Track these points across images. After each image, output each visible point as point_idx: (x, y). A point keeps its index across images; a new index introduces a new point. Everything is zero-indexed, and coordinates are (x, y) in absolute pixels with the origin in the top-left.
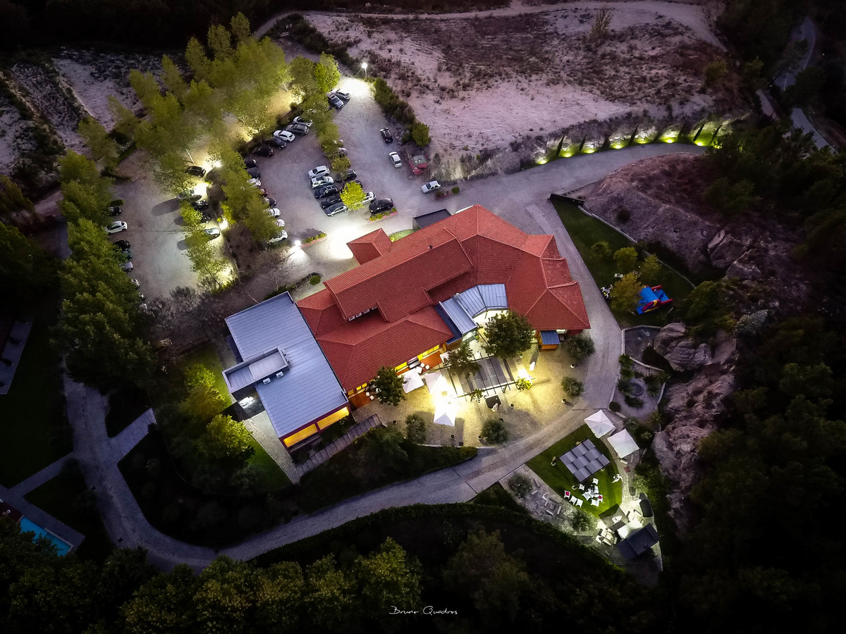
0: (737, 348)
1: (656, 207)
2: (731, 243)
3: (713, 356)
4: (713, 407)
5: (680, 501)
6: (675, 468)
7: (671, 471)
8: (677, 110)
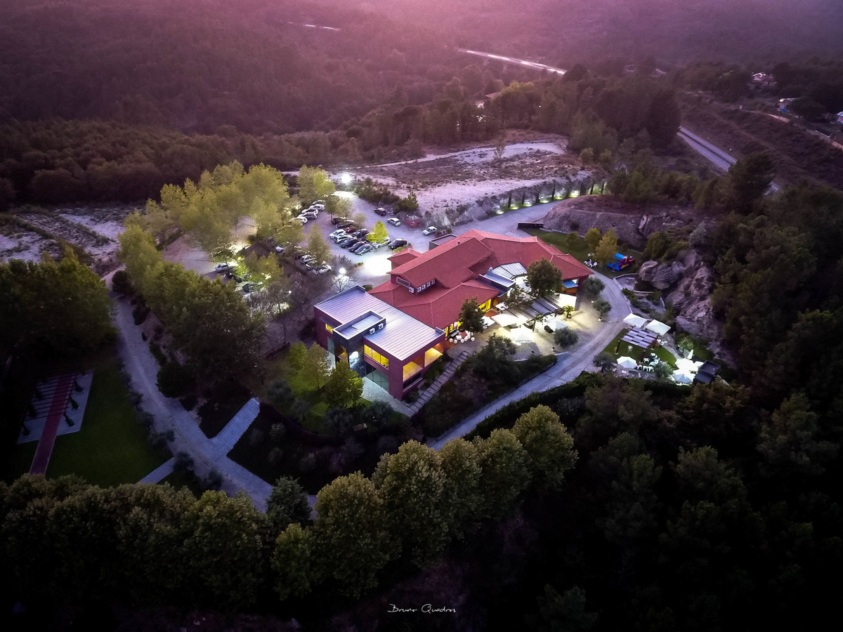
0: (698, 253)
1: (594, 215)
2: (654, 219)
3: (685, 265)
4: (704, 286)
5: (718, 347)
6: (701, 331)
7: (700, 334)
8: (573, 179)
